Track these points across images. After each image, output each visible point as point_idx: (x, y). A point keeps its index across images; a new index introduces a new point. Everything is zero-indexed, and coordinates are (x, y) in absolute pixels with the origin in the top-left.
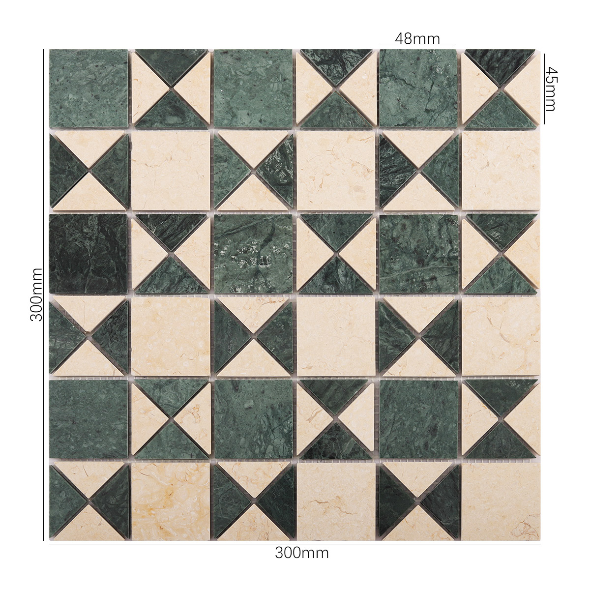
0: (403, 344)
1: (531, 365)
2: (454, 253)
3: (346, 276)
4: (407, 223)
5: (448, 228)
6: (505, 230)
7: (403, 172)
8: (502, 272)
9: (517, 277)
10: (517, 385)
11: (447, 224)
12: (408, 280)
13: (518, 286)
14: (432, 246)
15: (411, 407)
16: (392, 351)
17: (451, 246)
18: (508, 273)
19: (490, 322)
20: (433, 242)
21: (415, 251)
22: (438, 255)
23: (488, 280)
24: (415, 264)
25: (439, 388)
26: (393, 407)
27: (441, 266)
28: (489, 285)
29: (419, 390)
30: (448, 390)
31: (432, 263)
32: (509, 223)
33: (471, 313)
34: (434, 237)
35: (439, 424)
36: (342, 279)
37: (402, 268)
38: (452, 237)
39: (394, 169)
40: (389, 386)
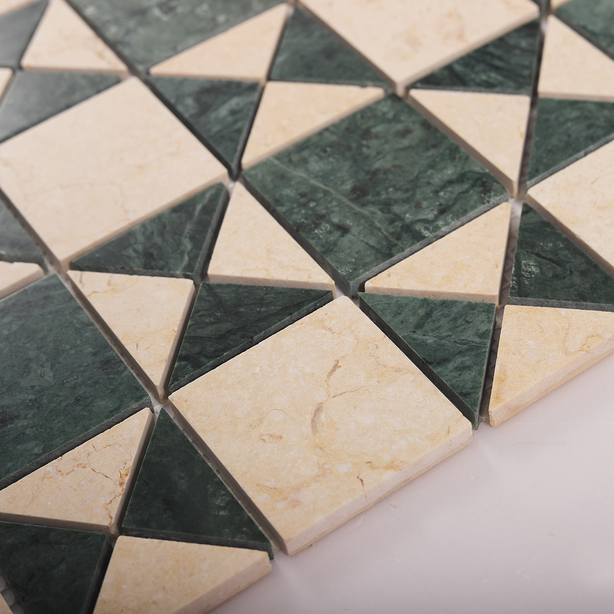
0: (161, 263)
1: (294, 506)
2: (427, 229)
3: (233, 112)
4: (418, 133)
5: (467, 191)
6: (556, 276)
7: (506, 77)
8: (461, 325)
9: (478, 355)
10: (224, 508)
11: (473, 186)
12: (303, 195)
13: (457, 369)
14: (407, 190)
15: (30, 352)
16: (133, 254)
17: (436, 218)
18: (469, 335)
19: (333, 370)
20: (418, 187)
21: (375, 173)
22: (397, 209)
23: (422, 312)
24: (348, 186)
25: (108, 374)
26: (10, 323)
27: (378, 225)
28: (413, 320)
29: (79, 342)
30: (113, 391)
31: (373, 209)
32: (576, 273)
33: (324, 327)
34: (429, 184)
35: (21, 423)
36: (224, 111)
37: (321, 174)
38: (457, 207)
39: (499, 63)
40: (52, 293)
